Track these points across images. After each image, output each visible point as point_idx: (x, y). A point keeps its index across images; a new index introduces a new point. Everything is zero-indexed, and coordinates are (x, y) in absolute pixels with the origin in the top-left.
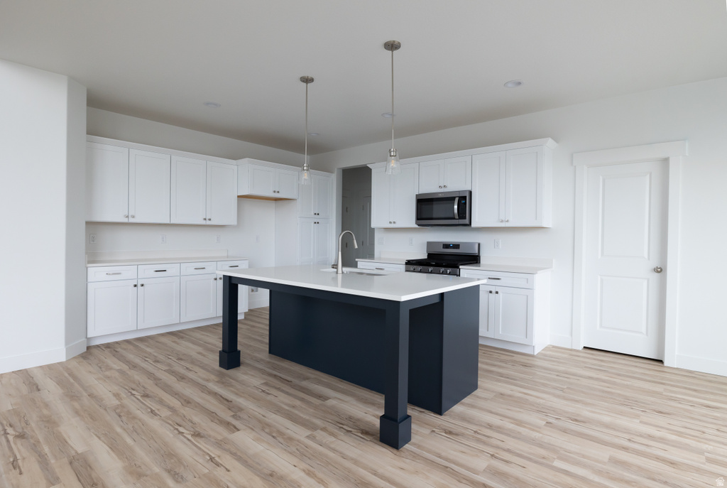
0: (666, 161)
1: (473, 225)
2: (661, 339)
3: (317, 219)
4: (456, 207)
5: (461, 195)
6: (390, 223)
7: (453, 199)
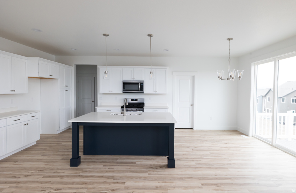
0: (193, 77)
1: (145, 93)
3: (66, 88)
4: (140, 86)
5: (141, 82)
6: (110, 91)
7: (138, 83)
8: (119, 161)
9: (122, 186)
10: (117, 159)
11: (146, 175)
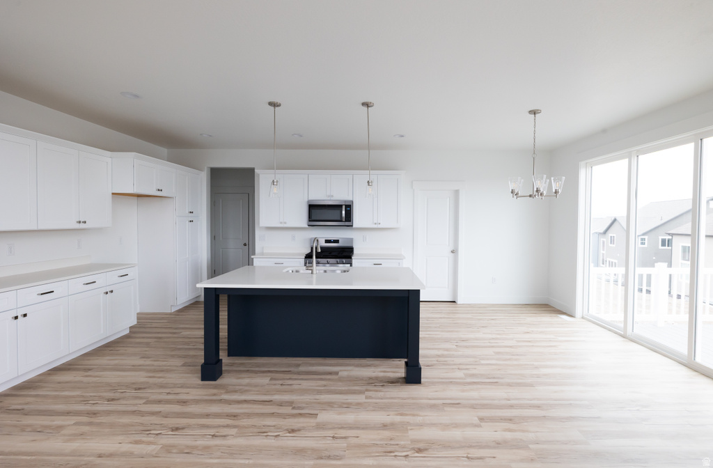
0: (457, 192)
1: (354, 226)
2: (455, 290)
3: (191, 217)
4: (344, 212)
5: (346, 204)
6: (281, 223)
7: (341, 206)
8: (302, 369)
9: (312, 421)
10: (298, 365)
11: (361, 398)
